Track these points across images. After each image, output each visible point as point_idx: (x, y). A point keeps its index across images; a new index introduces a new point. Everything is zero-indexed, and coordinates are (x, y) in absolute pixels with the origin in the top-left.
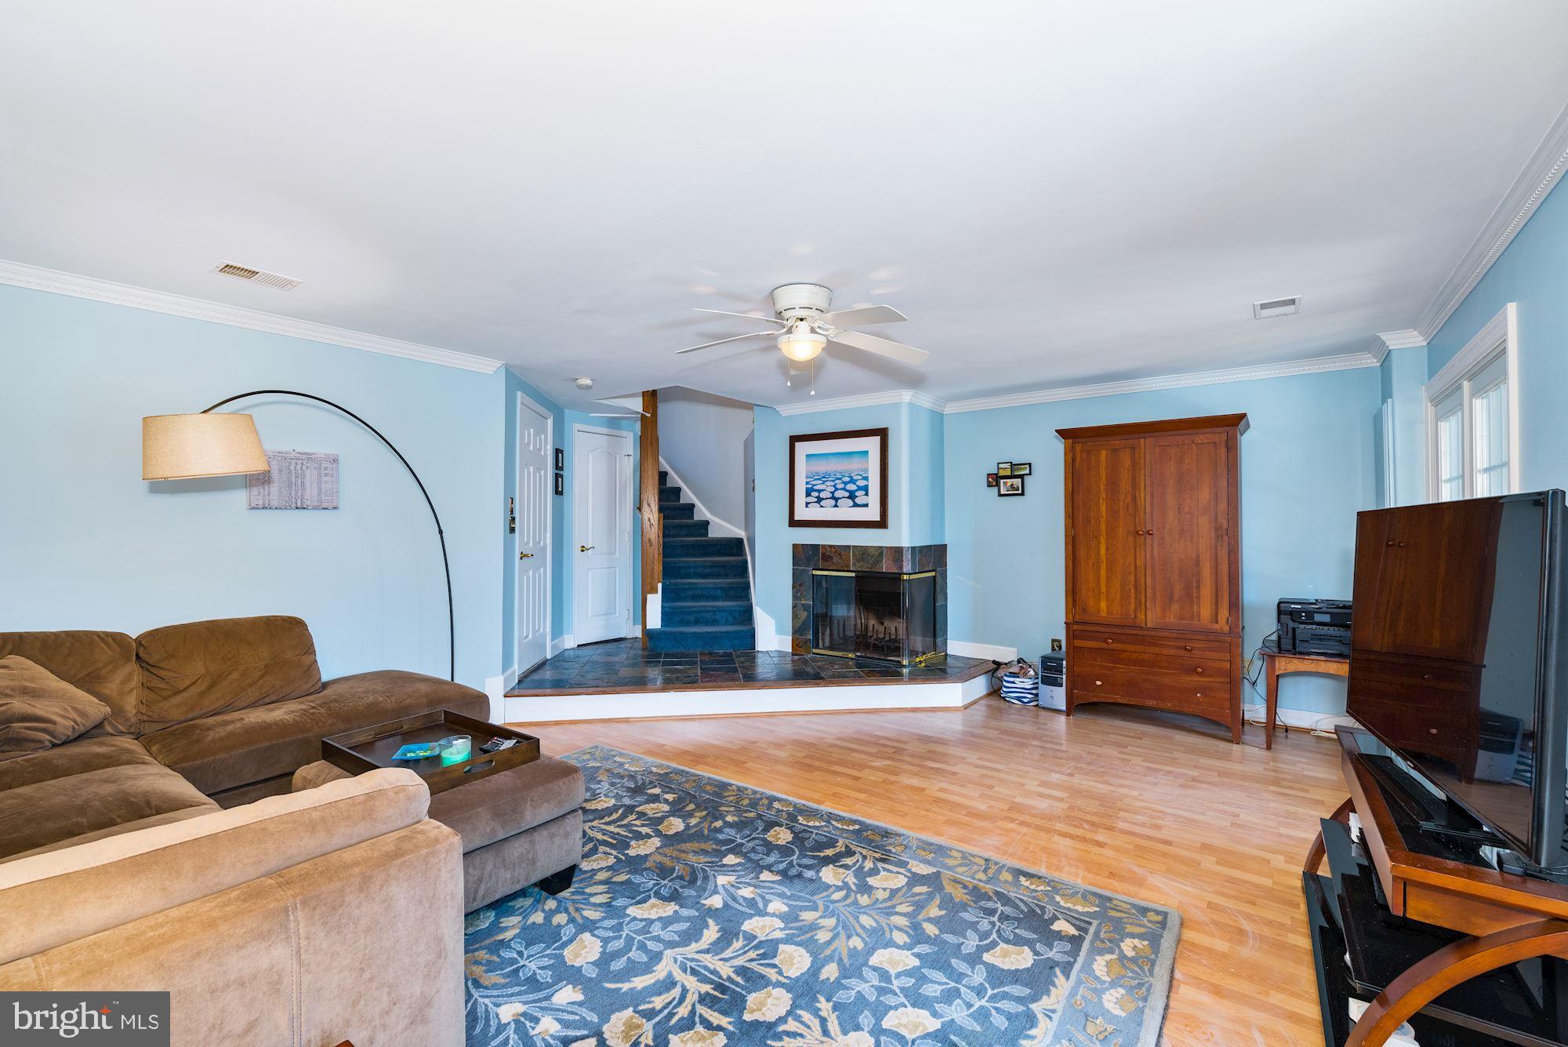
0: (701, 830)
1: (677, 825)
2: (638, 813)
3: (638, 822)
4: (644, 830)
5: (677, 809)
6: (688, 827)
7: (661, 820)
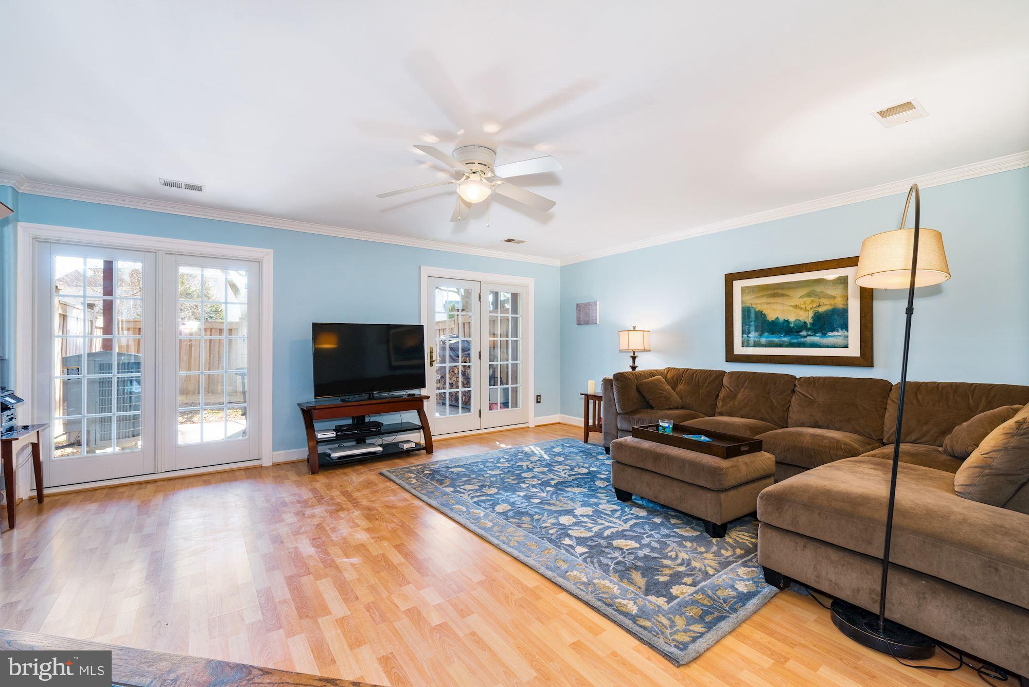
0: (548, 515)
1: (565, 520)
2: (591, 531)
3: (591, 525)
4: (585, 519)
5: (564, 531)
6: (557, 518)
7: (574, 524)
